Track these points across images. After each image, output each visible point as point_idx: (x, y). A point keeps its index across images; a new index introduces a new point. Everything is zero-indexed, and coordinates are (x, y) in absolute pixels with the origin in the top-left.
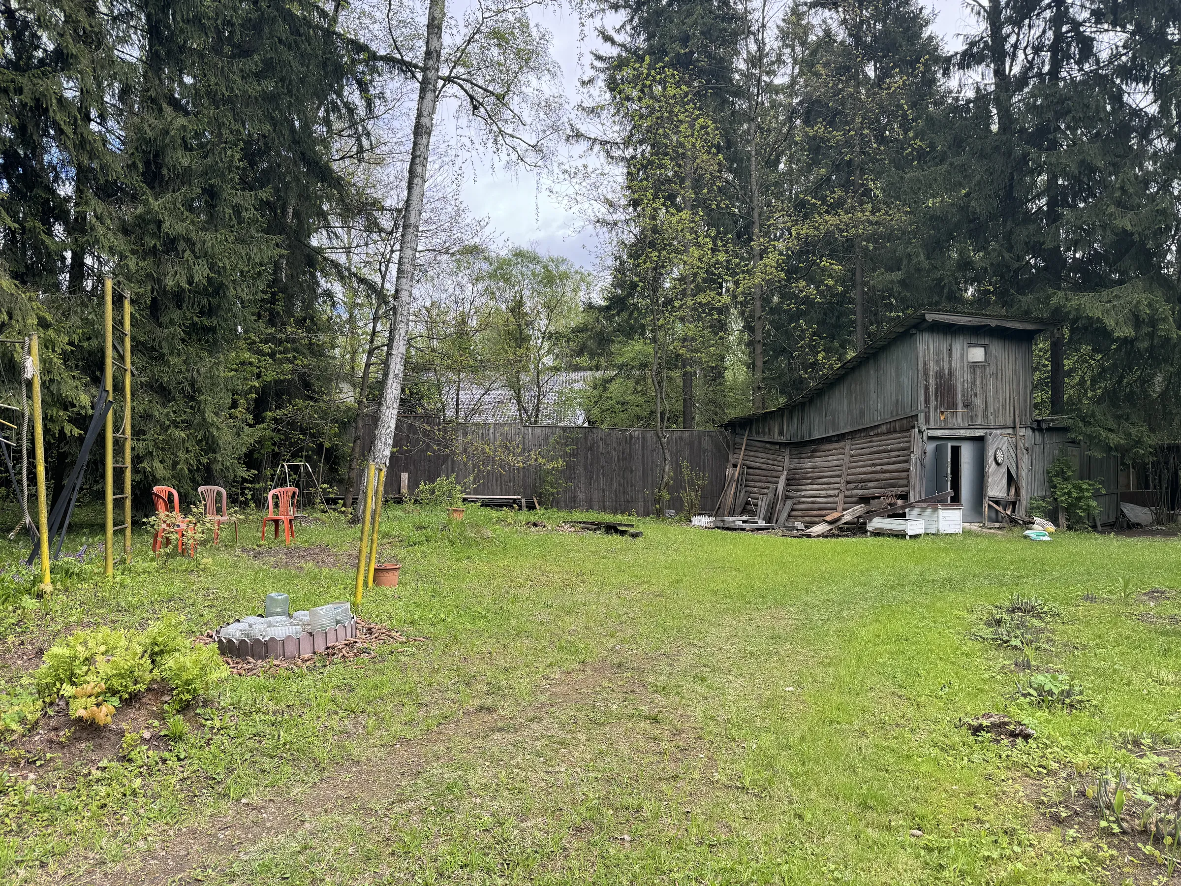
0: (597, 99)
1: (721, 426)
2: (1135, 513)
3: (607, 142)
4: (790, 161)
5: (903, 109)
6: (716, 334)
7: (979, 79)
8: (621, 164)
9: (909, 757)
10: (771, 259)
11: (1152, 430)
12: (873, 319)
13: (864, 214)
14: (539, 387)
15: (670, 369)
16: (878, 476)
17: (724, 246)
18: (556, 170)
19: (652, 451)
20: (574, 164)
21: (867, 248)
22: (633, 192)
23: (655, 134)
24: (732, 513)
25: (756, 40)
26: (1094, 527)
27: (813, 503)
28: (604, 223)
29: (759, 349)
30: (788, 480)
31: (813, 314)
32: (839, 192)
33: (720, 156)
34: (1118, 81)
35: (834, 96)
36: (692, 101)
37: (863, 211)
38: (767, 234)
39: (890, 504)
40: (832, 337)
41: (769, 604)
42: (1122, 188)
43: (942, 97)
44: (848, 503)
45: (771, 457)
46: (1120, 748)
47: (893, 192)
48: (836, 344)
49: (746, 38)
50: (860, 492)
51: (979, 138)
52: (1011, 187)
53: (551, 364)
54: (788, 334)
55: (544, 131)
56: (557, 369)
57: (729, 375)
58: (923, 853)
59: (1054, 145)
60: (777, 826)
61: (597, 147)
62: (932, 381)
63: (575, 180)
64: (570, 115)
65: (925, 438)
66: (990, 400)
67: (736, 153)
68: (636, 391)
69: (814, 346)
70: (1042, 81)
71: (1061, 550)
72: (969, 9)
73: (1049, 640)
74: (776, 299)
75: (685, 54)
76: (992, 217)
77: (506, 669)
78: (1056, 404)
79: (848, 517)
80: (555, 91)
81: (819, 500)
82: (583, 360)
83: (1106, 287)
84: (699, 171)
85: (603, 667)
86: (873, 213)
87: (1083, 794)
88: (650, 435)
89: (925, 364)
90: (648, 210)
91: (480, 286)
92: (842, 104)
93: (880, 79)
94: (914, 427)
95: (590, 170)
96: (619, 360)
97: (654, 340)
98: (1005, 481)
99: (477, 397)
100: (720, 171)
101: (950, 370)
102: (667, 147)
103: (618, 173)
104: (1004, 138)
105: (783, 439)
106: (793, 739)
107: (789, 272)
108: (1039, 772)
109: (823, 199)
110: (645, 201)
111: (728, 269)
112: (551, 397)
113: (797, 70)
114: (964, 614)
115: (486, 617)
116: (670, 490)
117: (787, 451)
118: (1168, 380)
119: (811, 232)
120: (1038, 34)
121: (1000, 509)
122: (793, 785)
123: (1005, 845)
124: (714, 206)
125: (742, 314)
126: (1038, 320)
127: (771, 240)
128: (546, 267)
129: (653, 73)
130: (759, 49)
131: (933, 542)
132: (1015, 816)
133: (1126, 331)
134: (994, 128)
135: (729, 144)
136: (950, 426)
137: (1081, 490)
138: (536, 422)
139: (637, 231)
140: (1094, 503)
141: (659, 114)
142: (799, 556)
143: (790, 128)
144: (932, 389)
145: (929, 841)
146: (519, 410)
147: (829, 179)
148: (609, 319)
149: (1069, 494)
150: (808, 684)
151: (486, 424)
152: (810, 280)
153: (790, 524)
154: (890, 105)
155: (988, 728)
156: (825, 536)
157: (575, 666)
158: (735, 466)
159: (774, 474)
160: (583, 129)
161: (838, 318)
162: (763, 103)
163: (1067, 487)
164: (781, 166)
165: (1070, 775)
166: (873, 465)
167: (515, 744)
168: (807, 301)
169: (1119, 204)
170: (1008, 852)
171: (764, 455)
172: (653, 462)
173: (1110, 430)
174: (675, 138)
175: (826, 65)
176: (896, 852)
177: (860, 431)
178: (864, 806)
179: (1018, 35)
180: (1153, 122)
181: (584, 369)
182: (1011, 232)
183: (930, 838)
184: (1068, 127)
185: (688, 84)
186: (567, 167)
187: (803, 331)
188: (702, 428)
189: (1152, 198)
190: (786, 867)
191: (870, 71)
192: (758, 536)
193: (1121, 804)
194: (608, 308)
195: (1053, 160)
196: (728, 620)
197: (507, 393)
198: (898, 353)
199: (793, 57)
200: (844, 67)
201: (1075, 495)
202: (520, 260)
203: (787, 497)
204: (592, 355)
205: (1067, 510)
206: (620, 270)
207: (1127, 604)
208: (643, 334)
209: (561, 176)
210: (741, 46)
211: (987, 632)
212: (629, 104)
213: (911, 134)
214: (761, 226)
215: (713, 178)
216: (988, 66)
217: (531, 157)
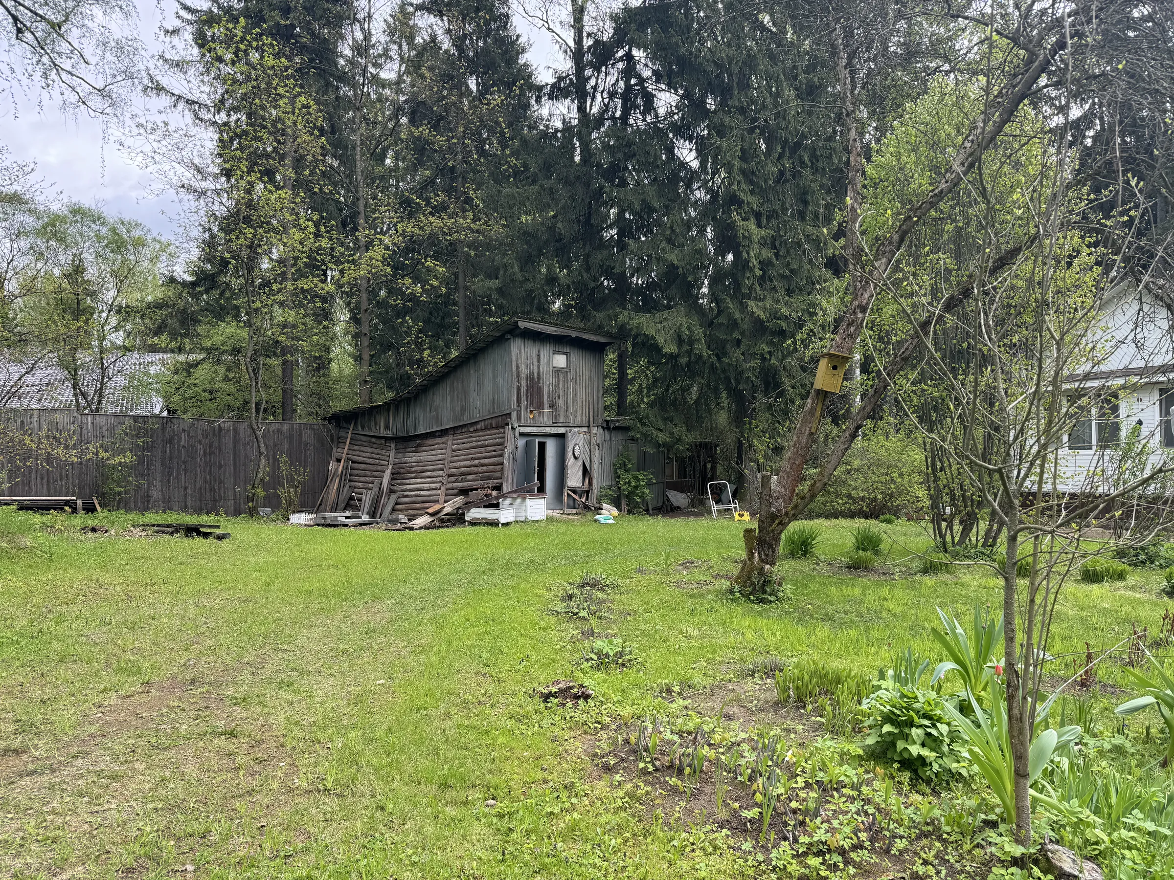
0: (183, 53)
1: (325, 419)
2: (678, 498)
3: (194, 102)
4: (396, 158)
5: (501, 127)
6: (320, 323)
7: (565, 111)
8: (212, 128)
9: (488, 732)
10: (377, 253)
11: (689, 430)
12: (474, 322)
13: (466, 221)
14: (103, 369)
15: (267, 356)
16: (476, 469)
17: (328, 232)
18: (129, 122)
19: (245, 445)
20: (152, 119)
21: (469, 255)
22: (225, 161)
23: (251, 103)
24: (334, 509)
25: (362, 29)
26: (647, 511)
27: (416, 496)
28: (190, 189)
29: (366, 342)
30: (392, 474)
31: (419, 312)
32: (442, 197)
33: (323, 140)
34: (671, 135)
35: (438, 101)
36: (293, 76)
37: (465, 219)
38: (373, 226)
39: (486, 495)
40: (437, 336)
41: (366, 599)
42: (671, 227)
43: (536, 122)
44: (449, 496)
45: (377, 451)
46: (656, 697)
47: (492, 204)
48: (441, 343)
49: (351, 24)
50: (460, 485)
51: (565, 166)
52: (590, 214)
53: (119, 343)
54: (394, 329)
55: (115, 76)
56: (127, 349)
57: (334, 366)
58: (495, 820)
59: (623, 183)
60: (359, 822)
61: (181, 105)
62: (523, 382)
63: (152, 137)
64: (146, 63)
65: (517, 434)
66: (570, 402)
67: (340, 140)
68: (226, 379)
69: (421, 344)
70: (615, 124)
71: (621, 531)
72: (558, 46)
73: (609, 609)
74: (383, 293)
75: (286, 26)
76: (574, 240)
77: (43, 702)
78: (621, 407)
79: (448, 509)
80: (127, 33)
81: (422, 493)
82: (162, 340)
83: (659, 310)
84: (301, 151)
85: (174, 684)
86: (474, 221)
87: (627, 742)
88: (243, 427)
89: (518, 367)
90: (243, 183)
91: (24, 243)
92: (446, 111)
93: (482, 94)
94: (507, 424)
95: (171, 128)
96: (207, 343)
97: (249, 324)
98: (581, 473)
99: (16, 377)
100: (324, 155)
101: (538, 373)
102: (264, 119)
103: (209, 139)
104: (584, 169)
105: (389, 434)
106: (380, 732)
107: (395, 268)
108: (595, 728)
109: (428, 201)
110: (239, 173)
111: (333, 257)
112: (120, 381)
113: (403, 69)
114: (543, 592)
115: (18, 643)
116: (265, 486)
117: (393, 446)
118: (701, 390)
119: (416, 231)
120: (612, 82)
121: (576, 497)
122: (377, 778)
123: (565, 799)
124: (316, 190)
125: (348, 304)
126: (609, 334)
127: (376, 233)
128: (114, 230)
129: (248, 37)
130: (365, 39)
131: (522, 529)
132: (574, 772)
133: (670, 348)
134: (577, 159)
135: (333, 130)
136: (538, 423)
137: (638, 480)
138: (98, 409)
139: (231, 204)
140: (647, 491)
141: (255, 83)
142: (400, 549)
143: (396, 124)
144: (523, 390)
145: (501, 808)
146: (75, 395)
147: (433, 182)
148: (196, 297)
149: (629, 483)
150: (399, 676)
151: (28, 411)
152: (416, 279)
153: (394, 517)
154: (489, 120)
155: (556, 695)
156: (426, 528)
157: (138, 688)
158: (339, 461)
159: (379, 468)
160: (164, 82)
161: (443, 318)
162: (369, 94)
163: (628, 477)
164: (388, 161)
165: (619, 727)
166: (472, 459)
167: (52, 787)
168: (413, 298)
169: (670, 241)
170: (567, 805)
171: (370, 450)
172: (246, 456)
173: (660, 430)
174: (274, 112)
175: (431, 69)
176: (471, 825)
177: (461, 427)
178: (445, 786)
179: (597, 79)
180: (693, 176)
181: (164, 351)
182: (588, 256)
183: (502, 806)
184: (634, 169)
185: (289, 58)
186: (142, 120)
187: (409, 328)
188: (304, 421)
189: (693, 239)
190: (365, 862)
191: (472, 83)
192: (360, 531)
193: (655, 745)
194: (193, 284)
195: (622, 196)
196: (323, 619)
197: (59, 374)
198: (496, 355)
199: (400, 55)
200: (448, 75)
201: (633, 484)
202: (78, 217)
203: (392, 491)
204: (174, 336)
205: (627, 496)
206: (210, 244)
207: (668, 574)
208: (237, 317)
209: (135, 131)
210: (346, 31)
211: (561, 607)
212: (221, 66)
213: (508, 152)
214: (367, 218)
215: (316, 161)
216: (572, 101)
217: (96, 102)
